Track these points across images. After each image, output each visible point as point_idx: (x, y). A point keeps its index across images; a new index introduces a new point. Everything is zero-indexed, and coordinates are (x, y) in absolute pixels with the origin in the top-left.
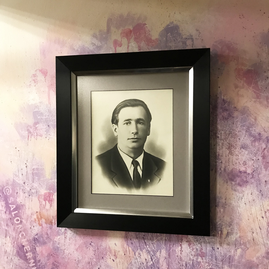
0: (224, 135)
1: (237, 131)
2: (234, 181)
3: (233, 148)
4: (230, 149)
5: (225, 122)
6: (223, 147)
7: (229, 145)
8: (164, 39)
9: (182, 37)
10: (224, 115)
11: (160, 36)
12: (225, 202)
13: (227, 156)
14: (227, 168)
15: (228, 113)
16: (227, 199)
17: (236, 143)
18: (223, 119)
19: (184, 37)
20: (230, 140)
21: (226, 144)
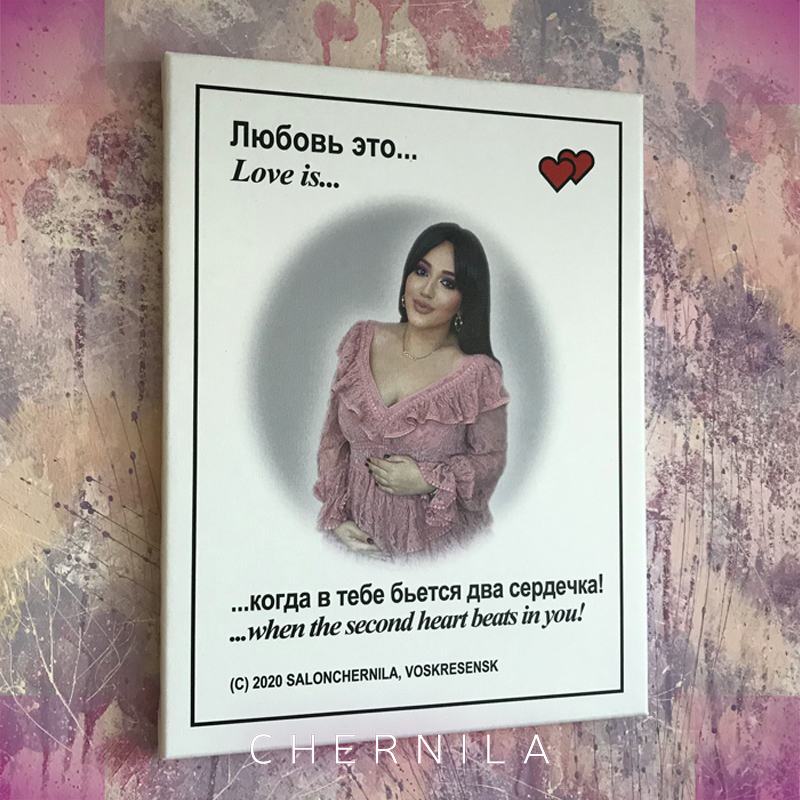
0: (754, 431)
1: (793, 416)
2: (789, 606)
3: (785, 478)
4: (776, 485)
5: (755, 381)
6: (754, 476)
7: (770, 468)
8: (535, 33)
9: (602, 35)
10: (754, 353)
11: (520, 19)
12: (764, 687)
13: (765, 509)
14: (765, 556)
15: (764, 345)
16: (769, 676)
17: (793, 459)
18: (751, 370)
19: (608, 36)
20: (773, 448)
21: (760, 465)
